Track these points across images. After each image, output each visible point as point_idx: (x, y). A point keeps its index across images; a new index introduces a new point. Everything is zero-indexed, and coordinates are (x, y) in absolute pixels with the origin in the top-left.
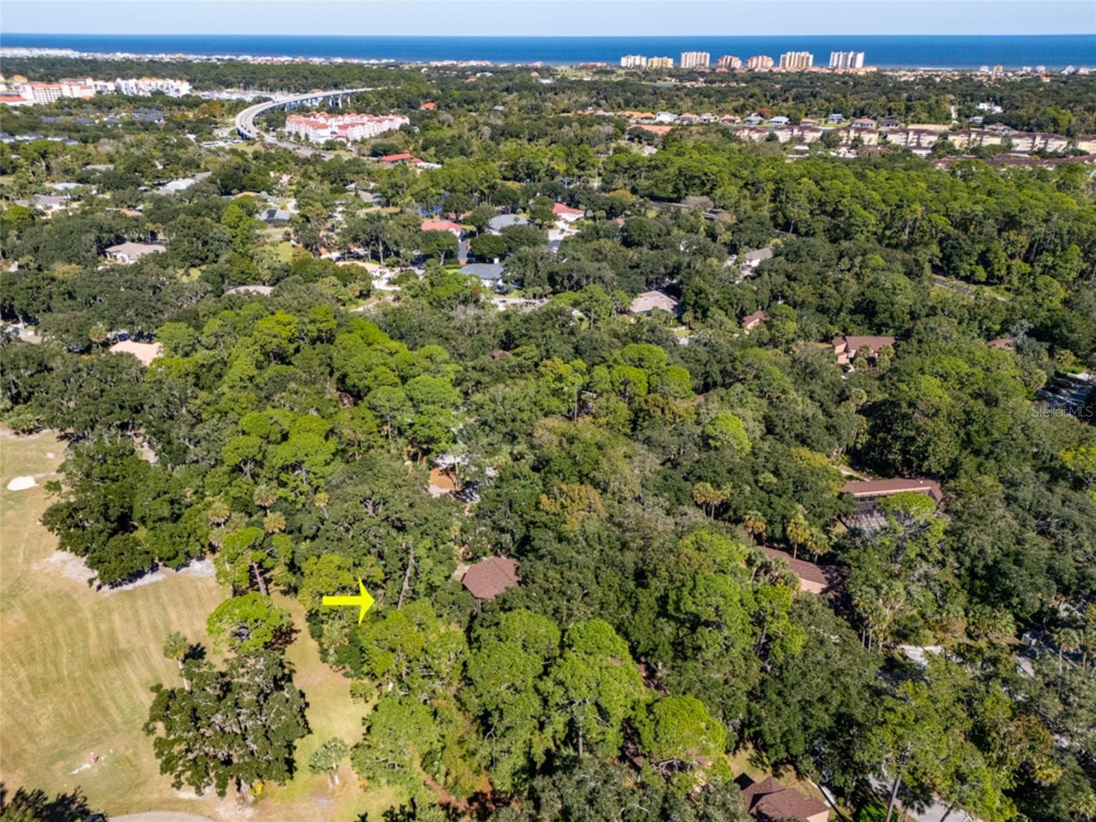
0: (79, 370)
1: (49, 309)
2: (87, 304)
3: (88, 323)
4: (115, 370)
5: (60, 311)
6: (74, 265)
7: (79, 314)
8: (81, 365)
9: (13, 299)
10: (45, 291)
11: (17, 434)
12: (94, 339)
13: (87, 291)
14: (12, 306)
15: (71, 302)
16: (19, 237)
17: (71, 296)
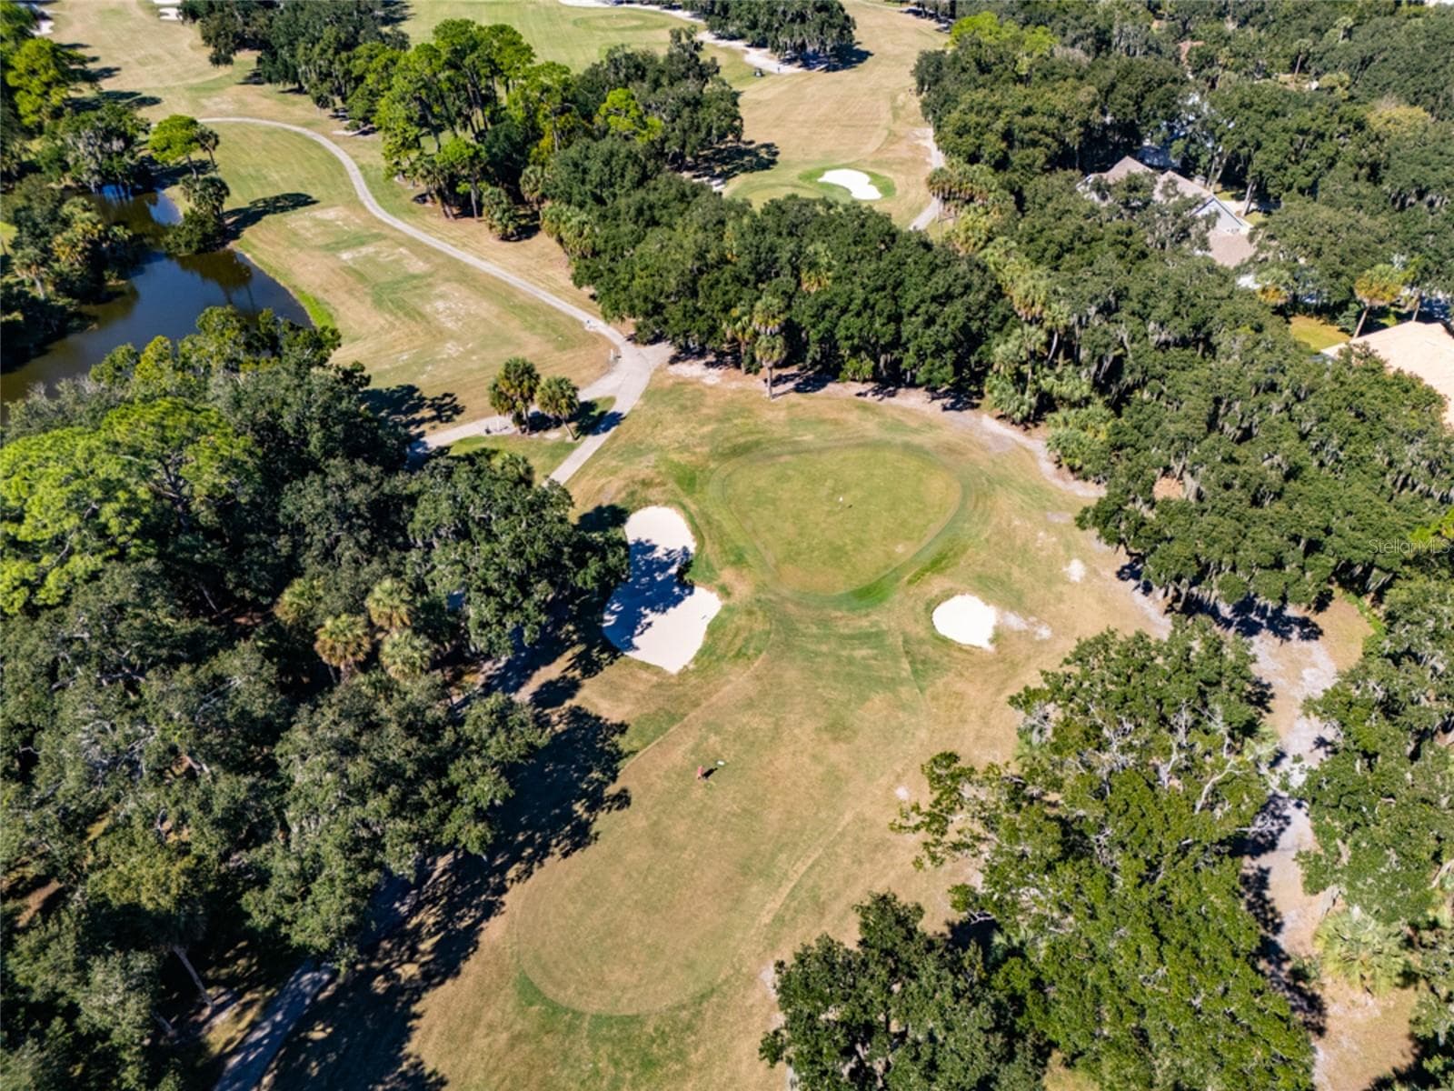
0: (1272, 387)
1: (1312, 190)
2: (1399, 202)
3: (1371, 253)
4: (1362, 430)
5: (1330, 203)
6: (1419, 111)
7: (1366, 221)
8: (1282, 380)
9: (1258, 146)
10: (1327, 148)
11: (1059, 464)
12: (1360, 295)
13: (1413, 172)
14: (1249, 159)
15: (1364, 188)
16: (1349, 33)
17: (1374, 176)
